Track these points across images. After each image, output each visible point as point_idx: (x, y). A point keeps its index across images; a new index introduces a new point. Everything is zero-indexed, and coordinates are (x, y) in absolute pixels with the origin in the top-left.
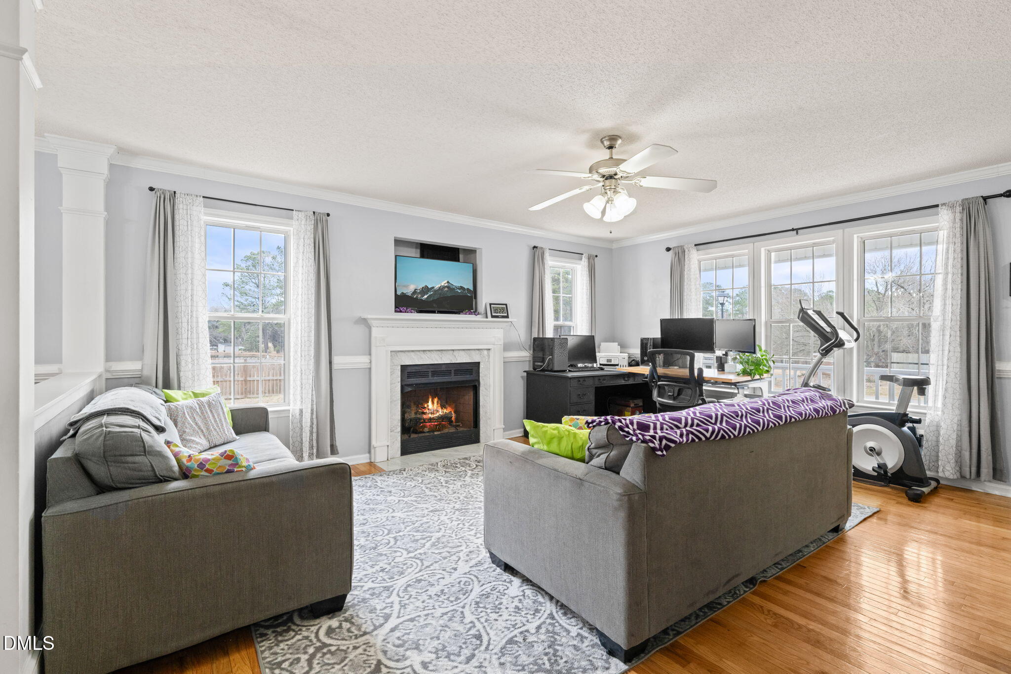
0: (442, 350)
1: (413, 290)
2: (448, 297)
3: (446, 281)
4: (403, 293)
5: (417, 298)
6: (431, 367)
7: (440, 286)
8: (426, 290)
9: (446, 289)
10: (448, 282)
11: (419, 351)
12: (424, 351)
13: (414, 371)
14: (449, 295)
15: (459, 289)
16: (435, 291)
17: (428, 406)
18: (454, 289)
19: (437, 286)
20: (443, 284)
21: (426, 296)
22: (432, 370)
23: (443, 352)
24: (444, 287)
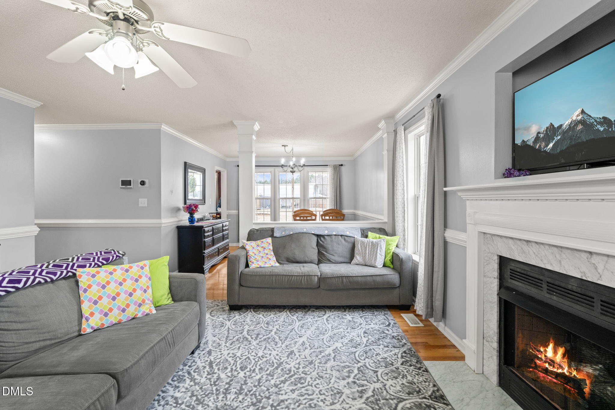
0: (561, 247)
1: (535, 135)
2: (583, 143)
3: (579, 110)
4: (523, 141)
5: (539, 150)
6: (546, 273)
7: (570, 121)
8: (552, 130)
9: (580, 127)
10: (583, 112)
11: (520, 240)
12: (528, 241)
13: (518, 270)
14: (584, 138)
15: (601, 123)
16: (564, 133)
17: (546, 351)
18: (592, 124)
19: (566, 123)
20: (574, 118)
21: (551, 145)
22: (549, 280)
23: (563, 250)
24: (577, 123)
